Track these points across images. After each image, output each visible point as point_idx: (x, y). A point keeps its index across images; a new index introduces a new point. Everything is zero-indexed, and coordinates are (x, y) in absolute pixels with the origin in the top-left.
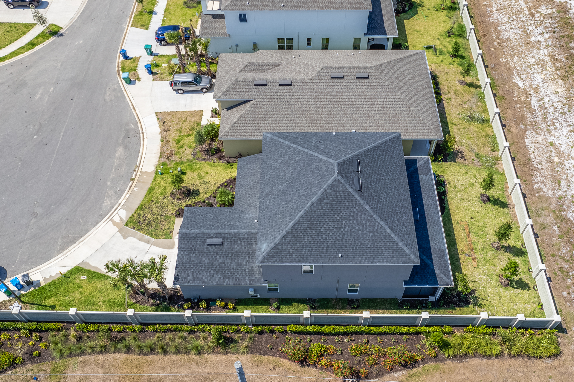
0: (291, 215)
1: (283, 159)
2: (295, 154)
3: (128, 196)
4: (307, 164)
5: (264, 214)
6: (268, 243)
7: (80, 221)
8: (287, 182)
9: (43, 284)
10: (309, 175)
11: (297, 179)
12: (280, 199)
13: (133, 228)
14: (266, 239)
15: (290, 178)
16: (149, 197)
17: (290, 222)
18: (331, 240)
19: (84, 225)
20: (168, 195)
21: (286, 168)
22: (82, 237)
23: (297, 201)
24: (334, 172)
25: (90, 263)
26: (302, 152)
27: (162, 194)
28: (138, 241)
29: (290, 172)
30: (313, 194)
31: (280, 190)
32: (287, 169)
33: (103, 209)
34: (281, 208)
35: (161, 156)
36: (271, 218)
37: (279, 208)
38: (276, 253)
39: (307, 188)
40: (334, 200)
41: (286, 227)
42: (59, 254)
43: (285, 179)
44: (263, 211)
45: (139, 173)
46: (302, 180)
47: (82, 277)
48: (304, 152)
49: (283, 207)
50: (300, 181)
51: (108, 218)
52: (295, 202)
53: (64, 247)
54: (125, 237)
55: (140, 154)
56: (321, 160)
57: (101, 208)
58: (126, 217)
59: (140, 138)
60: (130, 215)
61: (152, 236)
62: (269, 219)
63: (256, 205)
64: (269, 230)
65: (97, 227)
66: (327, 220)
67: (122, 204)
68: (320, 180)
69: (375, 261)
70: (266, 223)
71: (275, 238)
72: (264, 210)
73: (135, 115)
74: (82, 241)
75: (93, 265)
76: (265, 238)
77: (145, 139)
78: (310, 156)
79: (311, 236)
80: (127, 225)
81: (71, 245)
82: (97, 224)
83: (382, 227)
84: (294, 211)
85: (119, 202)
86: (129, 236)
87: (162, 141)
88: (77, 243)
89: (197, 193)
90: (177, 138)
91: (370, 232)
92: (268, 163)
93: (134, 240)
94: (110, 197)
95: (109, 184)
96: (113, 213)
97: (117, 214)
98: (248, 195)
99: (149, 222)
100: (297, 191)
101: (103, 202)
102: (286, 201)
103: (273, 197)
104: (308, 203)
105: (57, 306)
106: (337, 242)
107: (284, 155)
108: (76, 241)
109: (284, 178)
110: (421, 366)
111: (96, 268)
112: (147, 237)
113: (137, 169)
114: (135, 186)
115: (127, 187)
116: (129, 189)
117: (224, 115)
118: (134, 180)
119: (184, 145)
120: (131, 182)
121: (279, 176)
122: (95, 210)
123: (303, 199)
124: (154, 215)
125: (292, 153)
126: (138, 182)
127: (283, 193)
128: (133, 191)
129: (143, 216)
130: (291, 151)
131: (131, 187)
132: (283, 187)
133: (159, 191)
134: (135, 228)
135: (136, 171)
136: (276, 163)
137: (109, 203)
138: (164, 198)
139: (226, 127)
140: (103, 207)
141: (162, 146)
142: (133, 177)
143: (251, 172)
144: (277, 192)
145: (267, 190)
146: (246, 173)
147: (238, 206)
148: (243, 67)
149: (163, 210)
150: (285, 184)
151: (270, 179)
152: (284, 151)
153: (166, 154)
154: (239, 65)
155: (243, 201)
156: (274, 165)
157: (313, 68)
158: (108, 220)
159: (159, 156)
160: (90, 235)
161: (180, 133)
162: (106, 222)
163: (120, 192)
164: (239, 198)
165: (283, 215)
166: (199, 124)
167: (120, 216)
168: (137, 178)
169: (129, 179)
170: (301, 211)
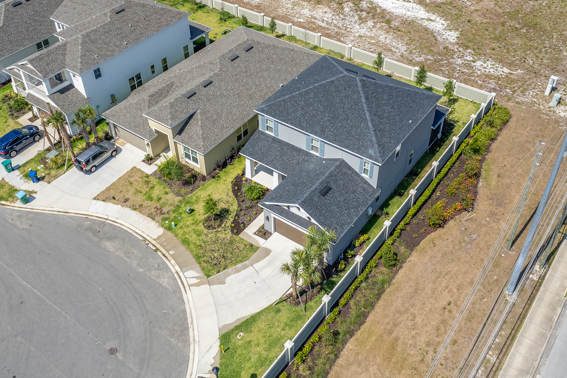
0: (362, 121)
1: (300, 106)
2: (305, 95)
3: (173, 262)
4: (325, 92)
5: (339, 140)
6: (370, 148)
7: (165, 312)
8: (327, 112)
10: (337, 95)
11: (331, 104)
12: (338, 123)
13: (219, 272)
14: (365, 148)
15: (325, 108)
16: (192, 246)
17: (368, 125)
18: (397, 117)
19: (173, 311)
20: (206, 231)
21: (312, 108)
22: (186, 319)
23: (352, 112)
24: (354, 78)
25: (228, 323)
26: (310, 90)
27: (199, 235)
28: (237, 274)
29: (319, 106)
31: (329, 120)
33: (169, 288)
34: (347, 125)
35: (152, 218)
36: (349, 137)
37: (345, 127)
38: (383, 148)
39: (348, 100)
40: (373, 93)
41: (369, 130)
42: (189, 348)
43: (321, 112)
44: (335, 140)
45: (154, 242)
46: (337, 101)
47: (238, 336)
48: (311, 89)
49: (348, 124)
50: (337, 102)
51: (185, 288)
52: (353, 114)
53: (183, 339)
54: (223, 283)
55: (131, 232)
56: (333, 81)
57: (166, 289)
58: (199, 273)
59: (109, 224)
60: (199, 268)
61: (242, 261)
63: (304, 159)
64: (359, 143)
65: (186, 301)
66: (383, 107)
67: (178, 270)
68: (351, 90)
69: (426, 111)
70: (349, 142)
71: (371, 141)
73: (76, 215)
74: (192, 321)
75: (232, 321)
76: (363, 149)
77: (117, 220)
78: (320, 87)
79: (387, 124)
80: (208, 276)
81: (189, 332)
82: (183, 300)
83: (408, 90)
84: (360, 118)
85: (174, 271)
86: (225, 279)
87: (135, 209)
88: (190, 325)
89: (224, 211)
90: (144, 197)
91: (407, 97)
92: (291, 118)
93: (233, 276)
94: (159, 276)
95: (141, 270)
96: (182, 282)
97: (187, 279)
98: (287, 161)
99: (224, 257)
100: (343, 108)
101: (161, 285)
102: (345, 120)
103: (330, 127)
104: (363, 106)
105: (256, 373)
106: (400, 116)
107: (297, 104)
108: (186, 326)
109: (319, 113)
110: (482, 170)
111: (237, 320)
112: (239, 265)
113: (147, 242)
114: (168, 251)
115: (161, 258)
116: (166, 257)
117: (182, 139)
118: (159, 250)
119: (159, 197)
120: (159, 253)
121: (314, 115)
122: (164, 294)
123: (356, 108)
124: (219, 250)
125: (302, 97)
126: (164, 247)
127: (334, 119)
128: (171, 255)
129: (211, 259)
130: (299, 97)
131: (164, 255)
132: (329, 117)
133: (194, 236)
134: (219, 271)
135: (148, 244)
136: (298, 112)
137: (166, 280)
138: (206, 235)
139: (199, 143)
140: (167, 286)
141: (140, 212)
142: (154, 248)
143: (265, 149)
144: (328, 123)
145: (318, 129)
146: (263, 153)
147: (290, 172)
148: (147, 102)
149: (220, 241)
150: (327, 114)
151: (310, 122)
152: (293, 102)
153: (155, 213)
154: (141, 105)
155: (289, 167)
156: (299, 114)
157: (211, 64)
158: (187, 288)
159: (150, 219)
160: (191, 311)
161: (141, 192)
162: (188, 291)
163: (161, 266)
164: (283, 169)
165: (355, 127)
166: (147, 176)
167: (193, 277)
168: (158, 246)
169: (153, 252)
170: (365, 113)
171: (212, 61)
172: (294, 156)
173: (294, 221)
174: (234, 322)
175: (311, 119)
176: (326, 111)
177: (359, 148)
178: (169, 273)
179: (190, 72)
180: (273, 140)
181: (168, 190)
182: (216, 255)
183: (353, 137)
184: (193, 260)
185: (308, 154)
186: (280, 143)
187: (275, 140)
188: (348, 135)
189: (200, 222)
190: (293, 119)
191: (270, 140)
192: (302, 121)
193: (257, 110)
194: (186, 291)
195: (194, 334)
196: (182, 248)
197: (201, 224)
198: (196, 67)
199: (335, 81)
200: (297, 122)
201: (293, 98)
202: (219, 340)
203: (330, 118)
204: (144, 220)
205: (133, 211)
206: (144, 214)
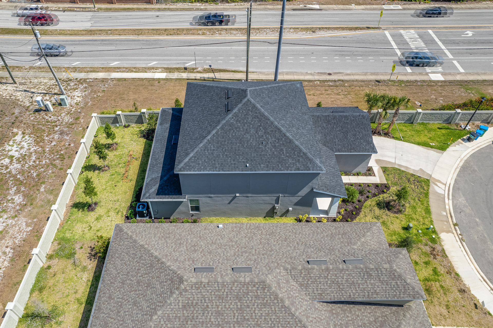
1: (298, 131)
2: (287, 127)
3: (447, 207)
4: (274, 112)
6: (297, 86)
7: (473, 184)
9: (460, 140)
10: (271, 104)
11: (281, 108)
12: (293, 104)
14: (298, 89)
15: (287, 112)
16: (425, 205)
17: (282, 85)
19: (466, 180)
20: (407, 205)
22: (459, 171)
24: (250, 91)
25: (435, 152)
26: (280, 124)
27: (415, 207)
28: (408, 166)
29: (288, 116)
30: (266, 89)
31: (294, 109)
32: (292, 121)
33: (461, 194)
35: (444, 253)
36: (297, 97)
37: (292, 99)
39: (271, 96)
41: (285, 84)
42: (467, 159)
45: (454, 232)
46: (276, 103)
47: (434, 144)
48: (278, 123)
49: (289, 97)
50: (278, 104)
51: (449, 187)
52: (280, 93)
53: (468, 165)
54: (422, 170)
56: (262, 107)
57: (464, 195)
58: (433, 187)
60: (431, 189)
61: (399, 169)
62: (299, 97)
64: (298, 92)
67: (446, 199)
68: (261, 94)
71: (291, 85)
72: (304, 105)
74: (456, 168)
75: (432, 151)
76: (300, 89)
78: (272, 116)
80: (428, 180)
81: (463, 165)
82: (456, 181)
84: (280, 90)
85: (451, 202)
86: (418, 171)
87: (457, 274)
88: (459, 168)
89: (381, 206)
90: (440, 278)
93: (412, 168)
94: (464, 206)
95: (477, 220)
97: (444, 189)
99: (409, 181)
100: (280, 100)
101: (467, 200)
103: (299, 109)
108: (462, 169)
109: (293, 116)
111: (428, 149)
112: (403, 169)
113: (460, 237)
114: (447, 217)
115: (455, 216)
116: (450, 214)
118: (453, 224)
119: (425, 266)
120: (455, 221)
121: (298, 120)
122: (468, 193)
125: (289, 130)
126: (448, 222)
128: (445, 212)
129: (418, 187)
131: (451, 217)
132: (292, 110)
133: (418, 210)
134: (419, 177)
135: (460, 234)
136: (303, 132)
137: (460, 200)
138: (408, 203)
140: (462, 196)
141: (453, 267)
142: (457, 227)
144: (297, 110)
145: (306, 117)
147: (330, 152)
151: (306, 122)
152: (298, 137)
153: (439, 254)
155: (327, 155)
156: (305, 131)
158: (448, 185)
159: (447, 253)
160: (454, 173)
161: (442, 287)
162: (448, 183)
163: (459, 211)
164: (331, 158)
165: (288, 93)
167: (440, 187)
168: (452, 226)
169: (459, 225)
175: (302, 122)
176: (290, 112)
178: (455, 202)
182: (413, 187)
183: (296, 95)
184: (431, 196)
189: (405, 215)
190: (311, 135)
192: (308, 128)
194: (450, 185)
196: (434, 210)
197: (406, 213)
200: (311, 132)
201: (295, 137)
202: (447, 150)
204: (453, 257)
205: (460, 275)
206: (450, 262)
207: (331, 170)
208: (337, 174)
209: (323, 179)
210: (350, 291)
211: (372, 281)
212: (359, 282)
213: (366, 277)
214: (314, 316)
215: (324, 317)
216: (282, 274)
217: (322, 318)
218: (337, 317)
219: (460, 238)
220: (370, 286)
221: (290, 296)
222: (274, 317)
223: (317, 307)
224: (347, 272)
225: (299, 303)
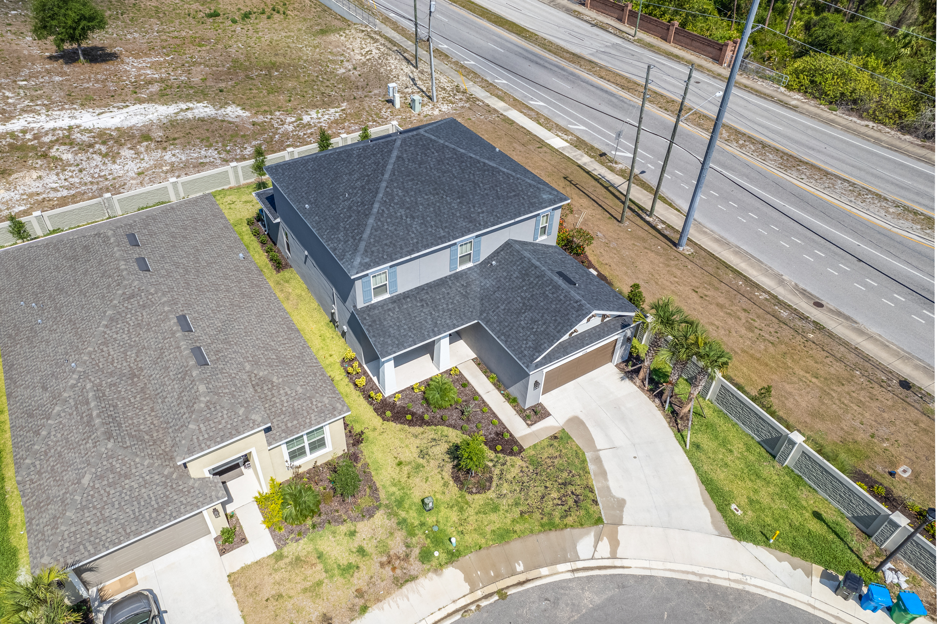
0: (493, 174)
1: (404, 218)
2: (392, 200)
3: (544, 571)
4: (409, 176)
5: (502, 214)
6: (540, 193)
7: (669, 616)
8: (444, 197)
9: (818, 569)
10: (426, 168)
11: (436, 183)
12: (473, 197)
13: (595, 502)
14: (535, 197)
15: (437, 194)
16: (517, 528)
17: (504, 173)
19: (668, 600)
20: (491, 494)
21: (421, 207)
22: (689, 582)
23: (470, 173)
24: (417, 135)
25: (709, 519)
26: (388, 189)
27: (496, 509)
28: (609, 476)
29: (426, 197)
30: (456, 154)
31: (460, 203)
32: (422, 204)
33: (609, 594)
34: (486, 192)
35: (407, 581)
36: (506, 201)
37: (487, 194)
39: (448, 164)
41: (512, 176)
42: (754, 594)
43: (439, 202)
44: (499, 218)
45: (479, 594)
46: (438, 175)
47: (738, 513)
48: (387, 187)
49: (485, 189)
50: (439, 177)
51: (615, 567)
52: (474, 175)
53: (735, 599)
54: (621, 503)
56: (398, 157)
57: (610, 599)
58: (588, 534)
60: (576, 531)
61: (584, 461)
62: (507, 203)
64: (523, 198)
65: (647, 573)
67: (568, 566)
68: (433, 150)
70: (514, 206)
71: (530, 185)
72: (496, 216)
74: (694, 573)
75: (707, 513)
76: (535, 200)
78: (394, 175)
80: (599, 521)
81: (720, 586)
82: (643, 577)
84: (487, 173)
85: (569, 576)
86: (614, 497)
87: (364, 609)
88: (705, 580)
89: (455, 452)
90: (339, 580)
92: (415, 241)
93: (612, 484)
94: (573, 604)
96: (599, 568)
97: (596, 556)
99: (565, 484)
100: (455, 177)
102: (475, 188)
103: (472, 210)
104: (471, 157)
107: (397, 218)
108: (704, 586)
109: (438, 204)
111: (706, 504)
112: (592, 467)
113: (473, 607)
114: (514, 573)
115: (526, 590)
116: (528, 581)
117: (284, 431)
118: (502, 589)
119: (355, 550)
120: (511, 592)
121: (436, 213)
122: (624, 607)
123: (467, 165)
124: (546, 487)
125: (390, 206)
126: (498, 577)
127: (463, 197)
128: (527, 569)
129: (563, 505)
130: (388, 209)
131: (521, 584)
132: (454, 199)
133: (493, 517)
134: (593, 500)
135: (478, 606)
136: (414, 226)
137: (587, 594)
138: (501, 496)
139: (320, 405)
140: (605, 597)
141: (378, 600)
142: (496, 597)
143: (404, 322)
144: (464, 207)
145: (464, 224)
146: (410, 328)
147: (474, 314)
148: (120, 452)
149: (525, 479)
150: (448, 198)
151: (444, 225)
152: (389, 220)
153: (398, 571)
154: (112, 469)
155: (462, 310)
156: (418, 228)
157: (129, 298)
158: (617, 563)
159: (409, 586)
160: (670, 570)
161: (319, 584)
162: (625, 563)
163: (548, 596)
164: (461, 318)
165: (496, 186)
166: (278, 557)
167: (595, 547)
168: (493, 588)
169: (506, 601)
170: (484, 163)
171: (124, 293)
172: (448, 293)
173: (588, 342)
174: (710, 509)
175: (440, 221)
176: (442, 197)
177: (531, 203)
178: (574, 584)
179: (105, 343)
180: (395, 302)
181: (343, 528)
182: (555, 495)
183: (508, 198)
184: (553, 535)
185: (457, 276)
186: (408, 297)
187: (398, 300)
188: (502, 200)
189: (462, 496)
190: (420, 239)
191: (391, 306)
192: (434, 231)
193: (357, 273)
194: (623, 567)
195: (725, 579)
196: (516, 546)
197: (469, 497)
198: (106, 326)
199: (400, 154)
200: (429, 238)
201: (382, 216)
202: (743, 543)
203: (458, 200)
204: (405, 599)
205: (367, 615)
206: (389, 593)
207: (427, 323)
208: (426, 333)
209: (389, 315)
210: (156, 372)
211: (176, 386)
212: (171, 373)
213: (179, 376)
214: (112, 353)
215: (119, 366)
216: (150, 297)
217: (115, 365)
218: (128, 385)
219: (469, 608)
220: (169, 388)
221: (124, 315)
222: (93, 313)
223: (129, 353)
224: (178, 354)
225: (120, 328)
